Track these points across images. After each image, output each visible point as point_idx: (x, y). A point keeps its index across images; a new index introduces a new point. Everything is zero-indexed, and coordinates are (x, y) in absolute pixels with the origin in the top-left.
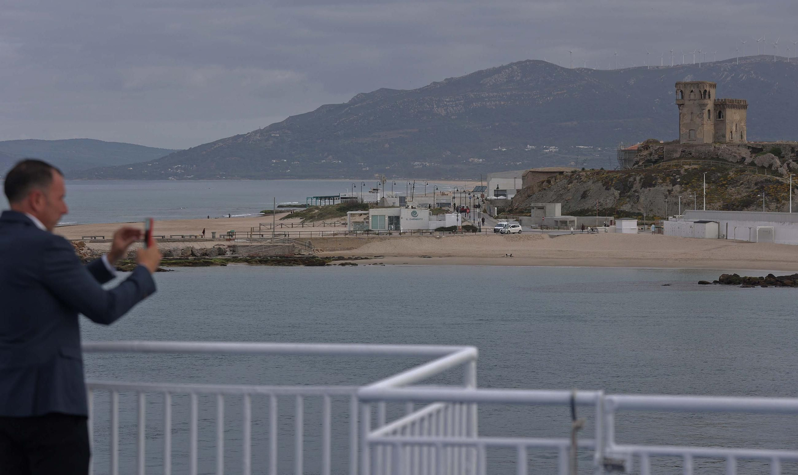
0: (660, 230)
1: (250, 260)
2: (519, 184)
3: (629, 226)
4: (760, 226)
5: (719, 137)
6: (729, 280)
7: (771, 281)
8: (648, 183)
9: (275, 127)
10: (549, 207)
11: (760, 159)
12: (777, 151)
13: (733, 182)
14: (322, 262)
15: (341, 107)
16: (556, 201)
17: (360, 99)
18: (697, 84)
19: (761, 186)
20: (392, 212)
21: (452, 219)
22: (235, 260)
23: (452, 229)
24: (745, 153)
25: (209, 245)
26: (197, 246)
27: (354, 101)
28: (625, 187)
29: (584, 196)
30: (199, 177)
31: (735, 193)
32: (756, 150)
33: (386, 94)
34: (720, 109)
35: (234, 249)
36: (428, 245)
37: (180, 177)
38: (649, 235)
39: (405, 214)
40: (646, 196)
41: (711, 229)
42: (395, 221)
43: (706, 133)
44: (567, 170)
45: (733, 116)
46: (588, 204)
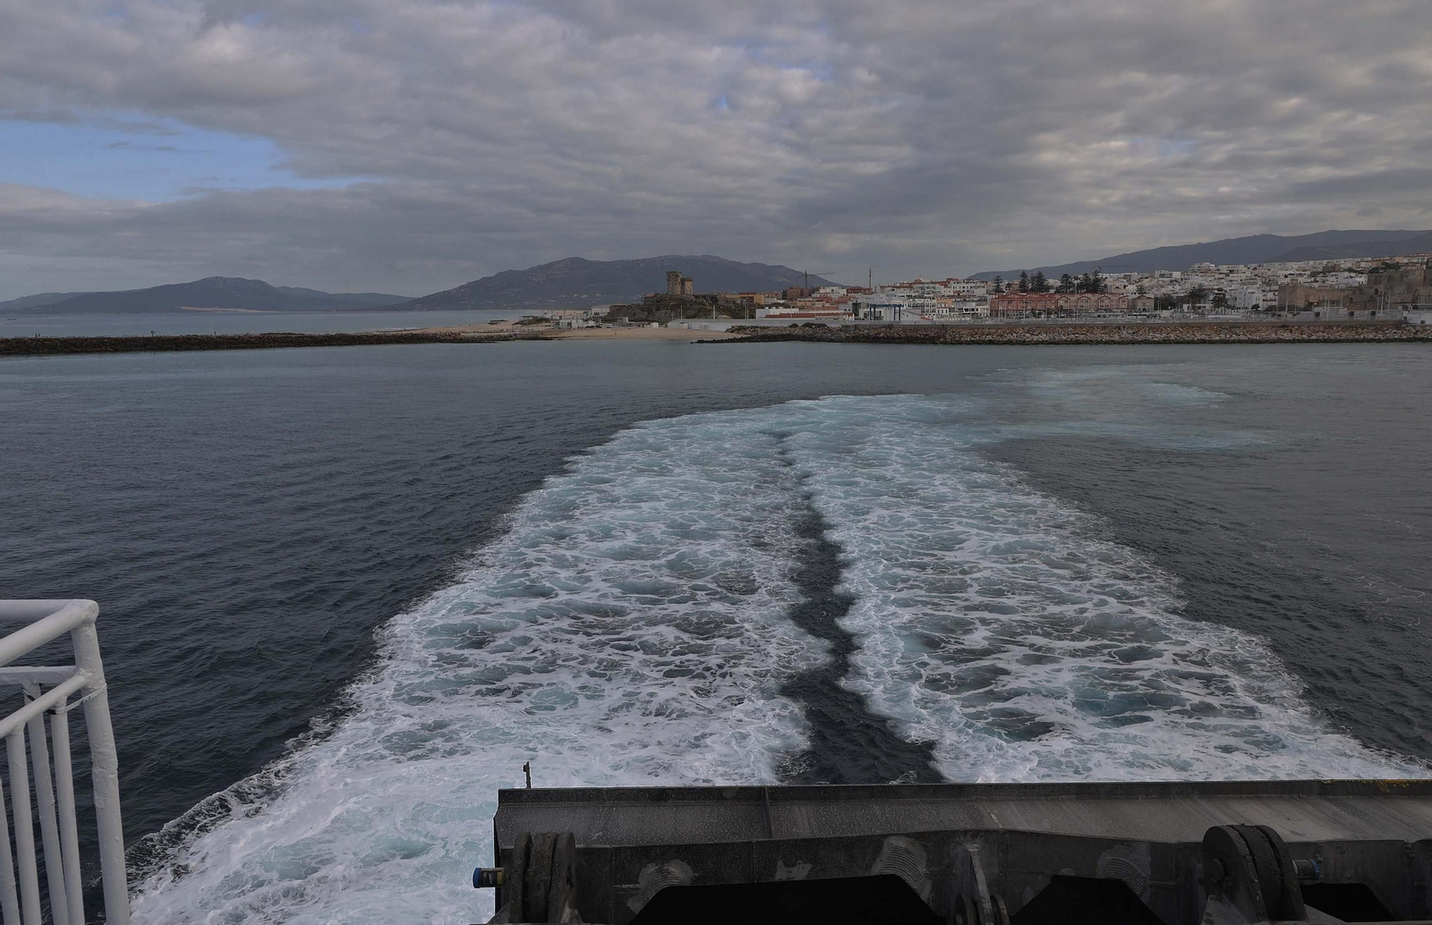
0: (666, 326)
1: (523, 339)
2: (608, 310)
3: (655, 325)
4: (704, 324)
5: (683, 292)
6: (700, 342)
7: (714, 342)
8: (658, 309)
9: (461, 287)
10: (624, 318)
11: (698, 300)
12: (704, 297)
13: (689, 309)
14: (551, 339)
15: (491, 278)
16: (625, 316)
17: (499, 274)
18: (675, 272)
19: (700, 310)
20: (569, 321)
21: (591, 323)
22: (518, 339)
23: (592, 327)
24: (693, 298)
25: (506, 334)
26: (502, 334)
27: (497, 275)
28: (650, 311)
29: (634, 314)
30: (429, 310)
31: (691, 312)
32: (697, 297)
33: (511, 272)
34: (683, 282)
35: (515, 335)
36: (585, 333)
37: (420, 310)
38: (662, 328)
39: (574, 322)
40: (657, 314)
41: (686, 325)
42: (570, 324)
43: (678, 290)
44: (627, 305)
45: (688, 284)
46: (636, 317)
